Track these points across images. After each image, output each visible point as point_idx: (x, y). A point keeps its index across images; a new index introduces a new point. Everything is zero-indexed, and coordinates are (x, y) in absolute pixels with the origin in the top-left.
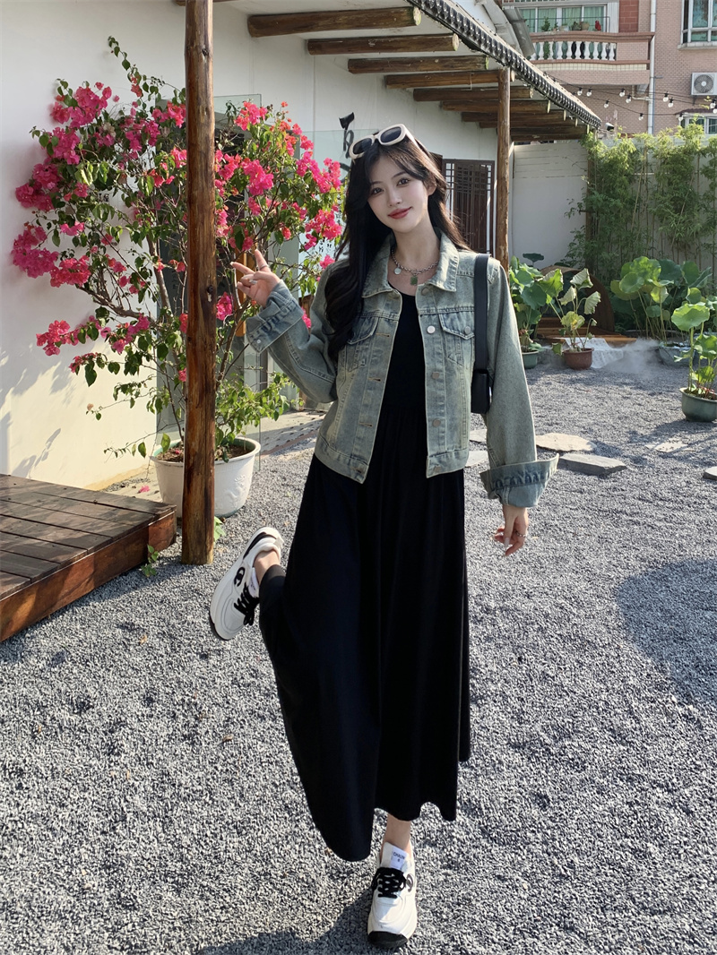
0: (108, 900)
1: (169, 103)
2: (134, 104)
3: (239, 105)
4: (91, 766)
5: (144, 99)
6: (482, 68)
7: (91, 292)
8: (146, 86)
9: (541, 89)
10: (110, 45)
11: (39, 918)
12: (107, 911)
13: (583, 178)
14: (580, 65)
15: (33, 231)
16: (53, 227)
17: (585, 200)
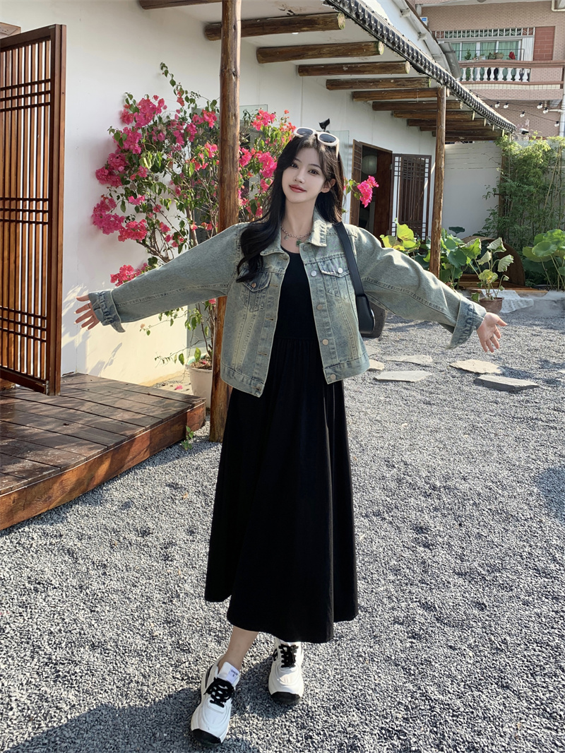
0: (171, 645)
1: (203, 110)
2: (177, 111)
3: (253, 112)
4: (153, 566)
5: (185, 107)
6: (426, 87)
7: (147, 246)
8: (187, 99)
9: (468, 103)
10: (162, 69)
11: (123, 654)
12: (170, 653)
13: (498, 169)
14: (493, 85)
15: (107, 201)
16: (121, 198)
17: (499, 186)
